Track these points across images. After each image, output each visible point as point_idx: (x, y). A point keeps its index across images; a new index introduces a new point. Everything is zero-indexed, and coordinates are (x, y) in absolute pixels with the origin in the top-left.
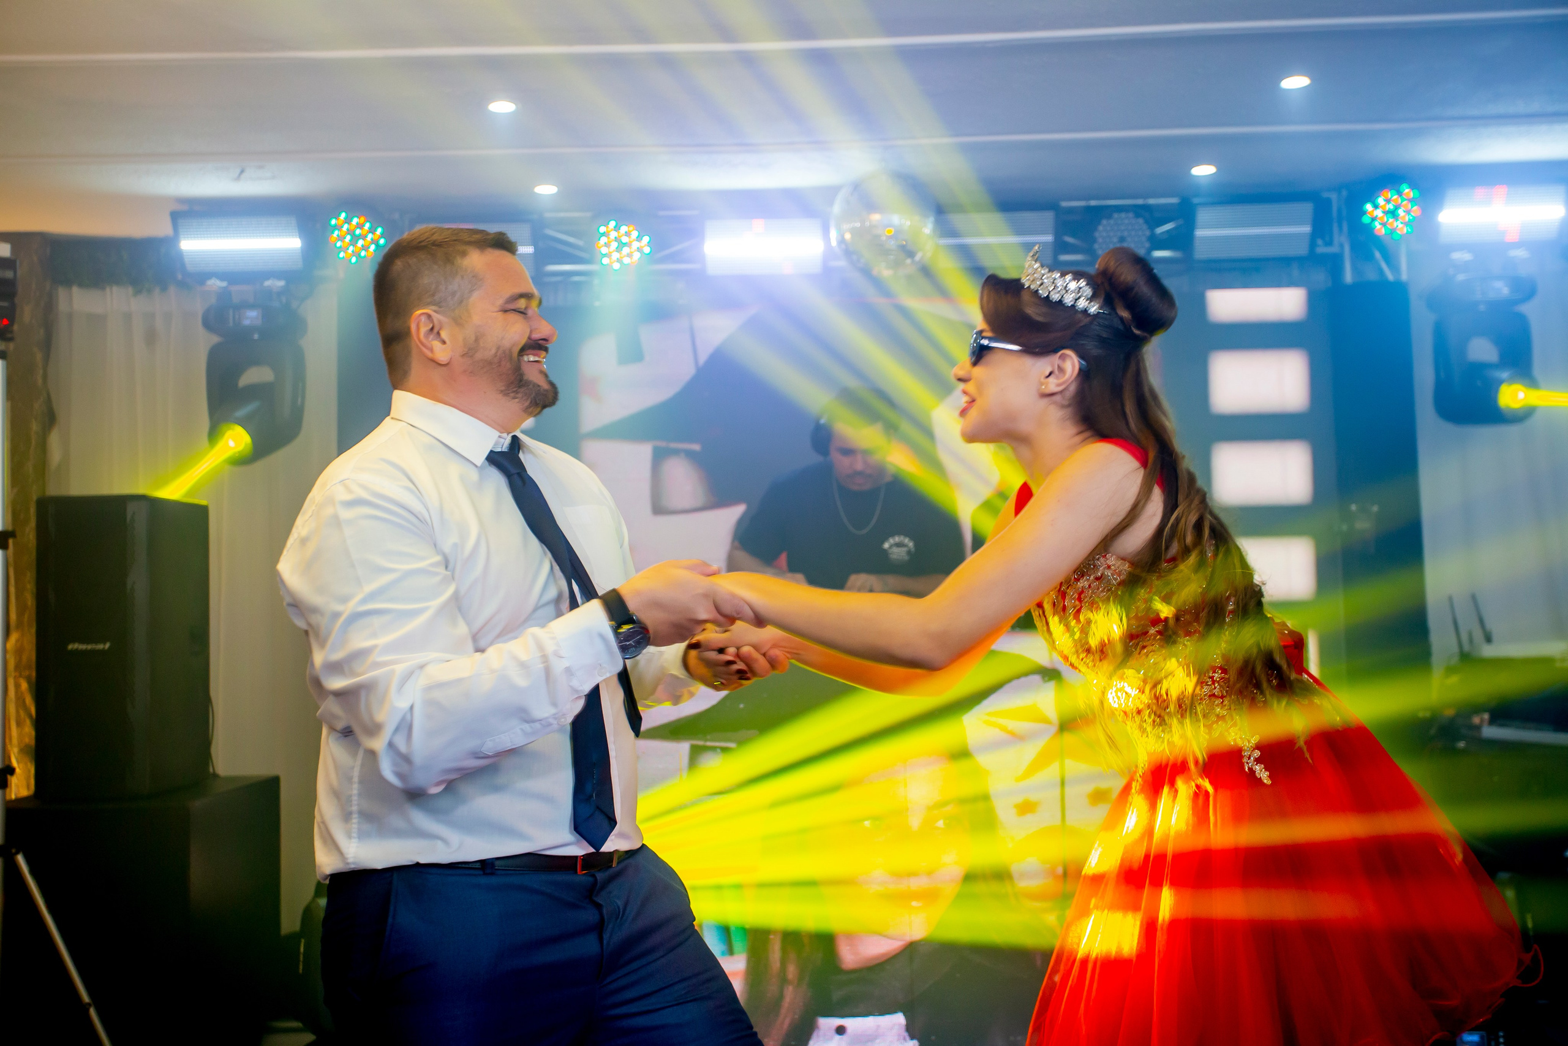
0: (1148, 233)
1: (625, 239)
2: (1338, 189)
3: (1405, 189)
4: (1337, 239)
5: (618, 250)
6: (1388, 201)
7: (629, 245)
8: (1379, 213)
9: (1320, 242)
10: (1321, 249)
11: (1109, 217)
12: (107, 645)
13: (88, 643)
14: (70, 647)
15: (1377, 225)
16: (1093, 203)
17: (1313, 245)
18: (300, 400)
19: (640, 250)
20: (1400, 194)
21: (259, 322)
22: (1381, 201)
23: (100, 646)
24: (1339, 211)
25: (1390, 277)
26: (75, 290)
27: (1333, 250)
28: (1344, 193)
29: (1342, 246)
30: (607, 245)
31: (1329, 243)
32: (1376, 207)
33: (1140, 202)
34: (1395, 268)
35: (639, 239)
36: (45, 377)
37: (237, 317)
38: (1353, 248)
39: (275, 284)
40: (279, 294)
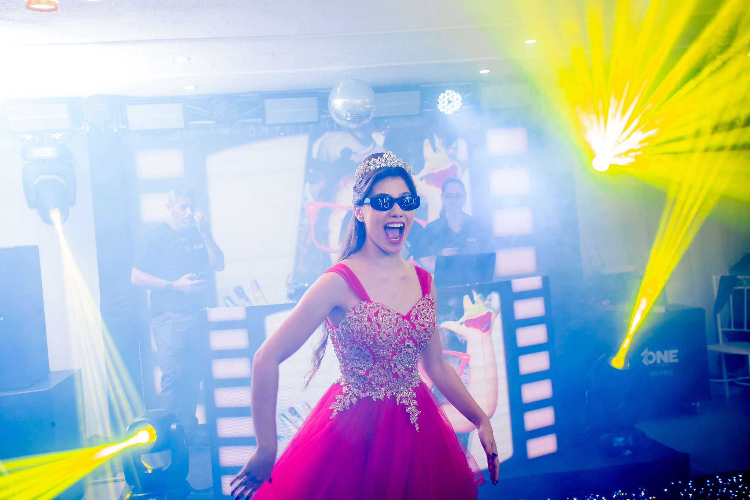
11: (444, 92)
33: (456, 84)
39: (58, 136)
40: (59, 140)
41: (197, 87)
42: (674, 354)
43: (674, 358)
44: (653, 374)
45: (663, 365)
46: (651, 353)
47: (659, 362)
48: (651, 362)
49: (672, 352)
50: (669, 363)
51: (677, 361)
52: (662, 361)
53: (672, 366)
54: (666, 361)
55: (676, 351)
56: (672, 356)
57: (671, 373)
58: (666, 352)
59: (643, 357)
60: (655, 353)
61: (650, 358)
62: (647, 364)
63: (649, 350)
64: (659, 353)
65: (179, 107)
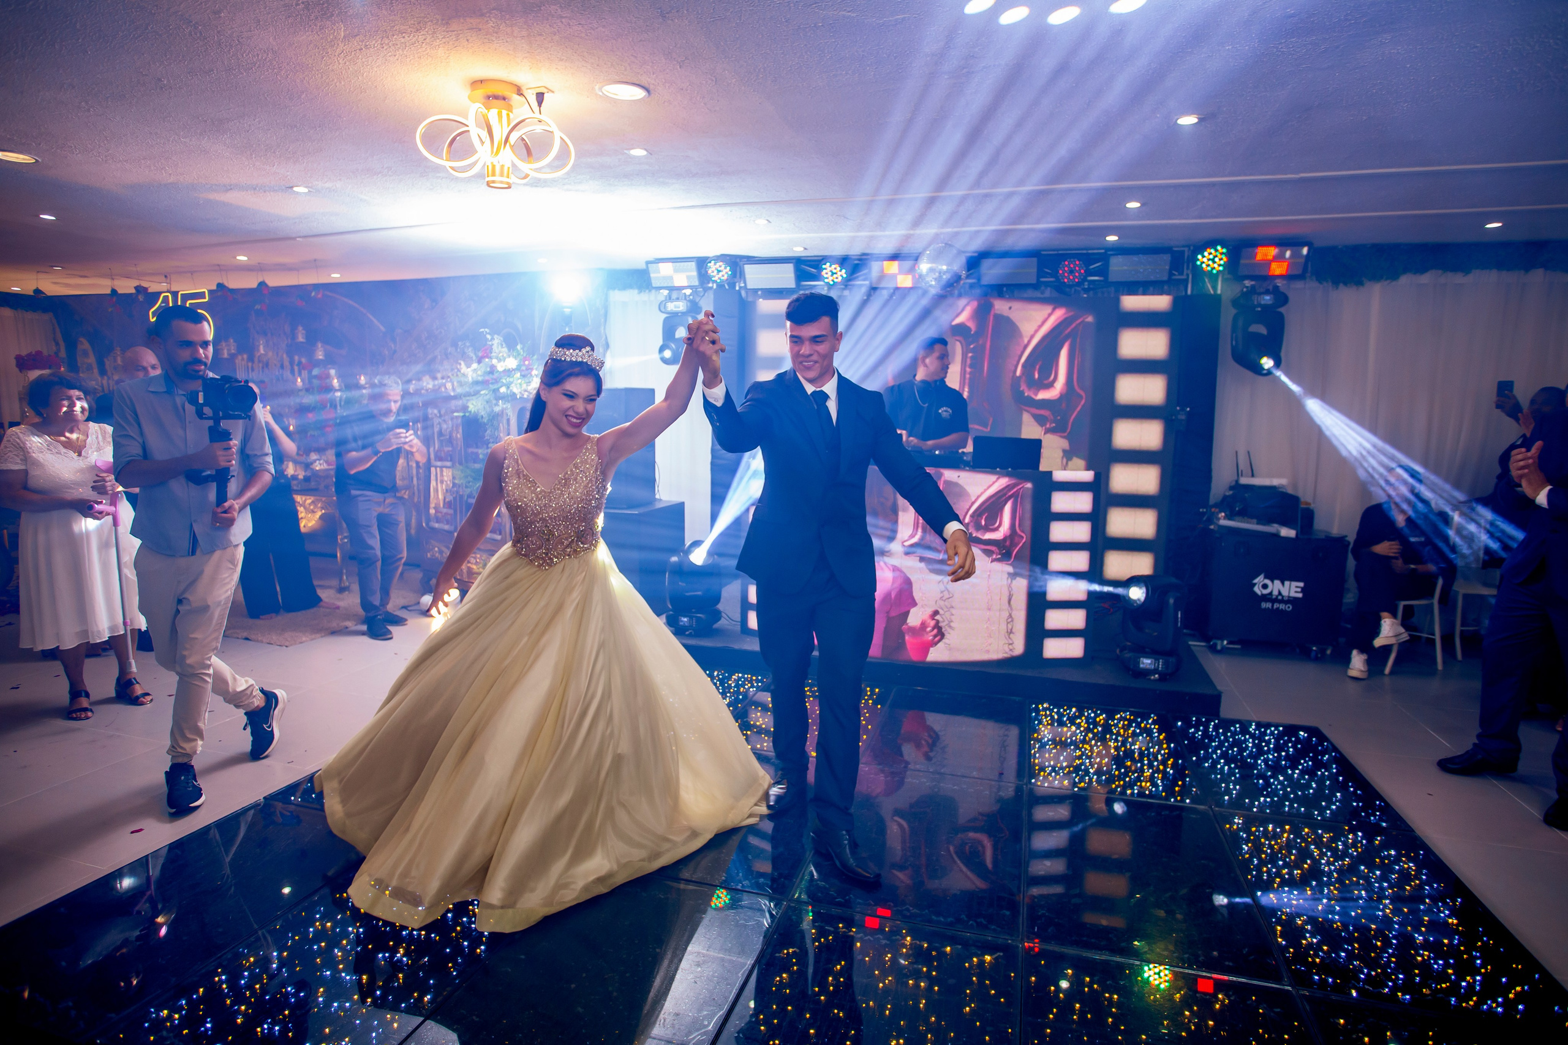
0: (1085, 268)
1: (834, 271)
2: (1188, 246)
3: (1219, 248)
4: (1185, 271)
5: (832, 275)
6: (1210, 254)
7: (836, 273)
8: (1205, 260)
9: (1175, 273)
10: (1175, 277)
11: (1067, 260)
15: (1204, 266)
16: (1061, 252)
17: (1171, 274)
19: (841, 276)
20: (1216, 250)
21: (681, 308)
22: (1206, 254)
24: (1189, 257)
25: (1212, 292)
27: (1184, 277)
28: (1192, 248)
29: (1188, 275)
30: (827, 273)
31: (1181, 273)
32: (1204, 257)
33: (1084, 252)
34: (1215, 288)
35: (840, 271)
36: (605, 329)
37: (672, 306)
38: (1194, 276)
39: (688, 292)
40: (690, 295)
41: (805, 249)
42: (1297, 587)
43: (1296, 592)
44: (1264, 605)
45: (1280, 597)
46: (1267, 582)
47: (1275, 593)
48: (1265, 592)
49: (1294, 584)
50: (1289, 597)
51: (1300, 595)
52: (1280, 593)
53: (1292, 601)
54: (1285, 593)
55: (1301, 584)
56: (1293, 589)
57: (1289, 607)
58: (1287, 583)
59: (1255, 584)
60: (1273, 582)
61: (1265, 586)
62: (1259, 593)
63: (1265, 577)
64: (1277, 583)
65: (790, 267)
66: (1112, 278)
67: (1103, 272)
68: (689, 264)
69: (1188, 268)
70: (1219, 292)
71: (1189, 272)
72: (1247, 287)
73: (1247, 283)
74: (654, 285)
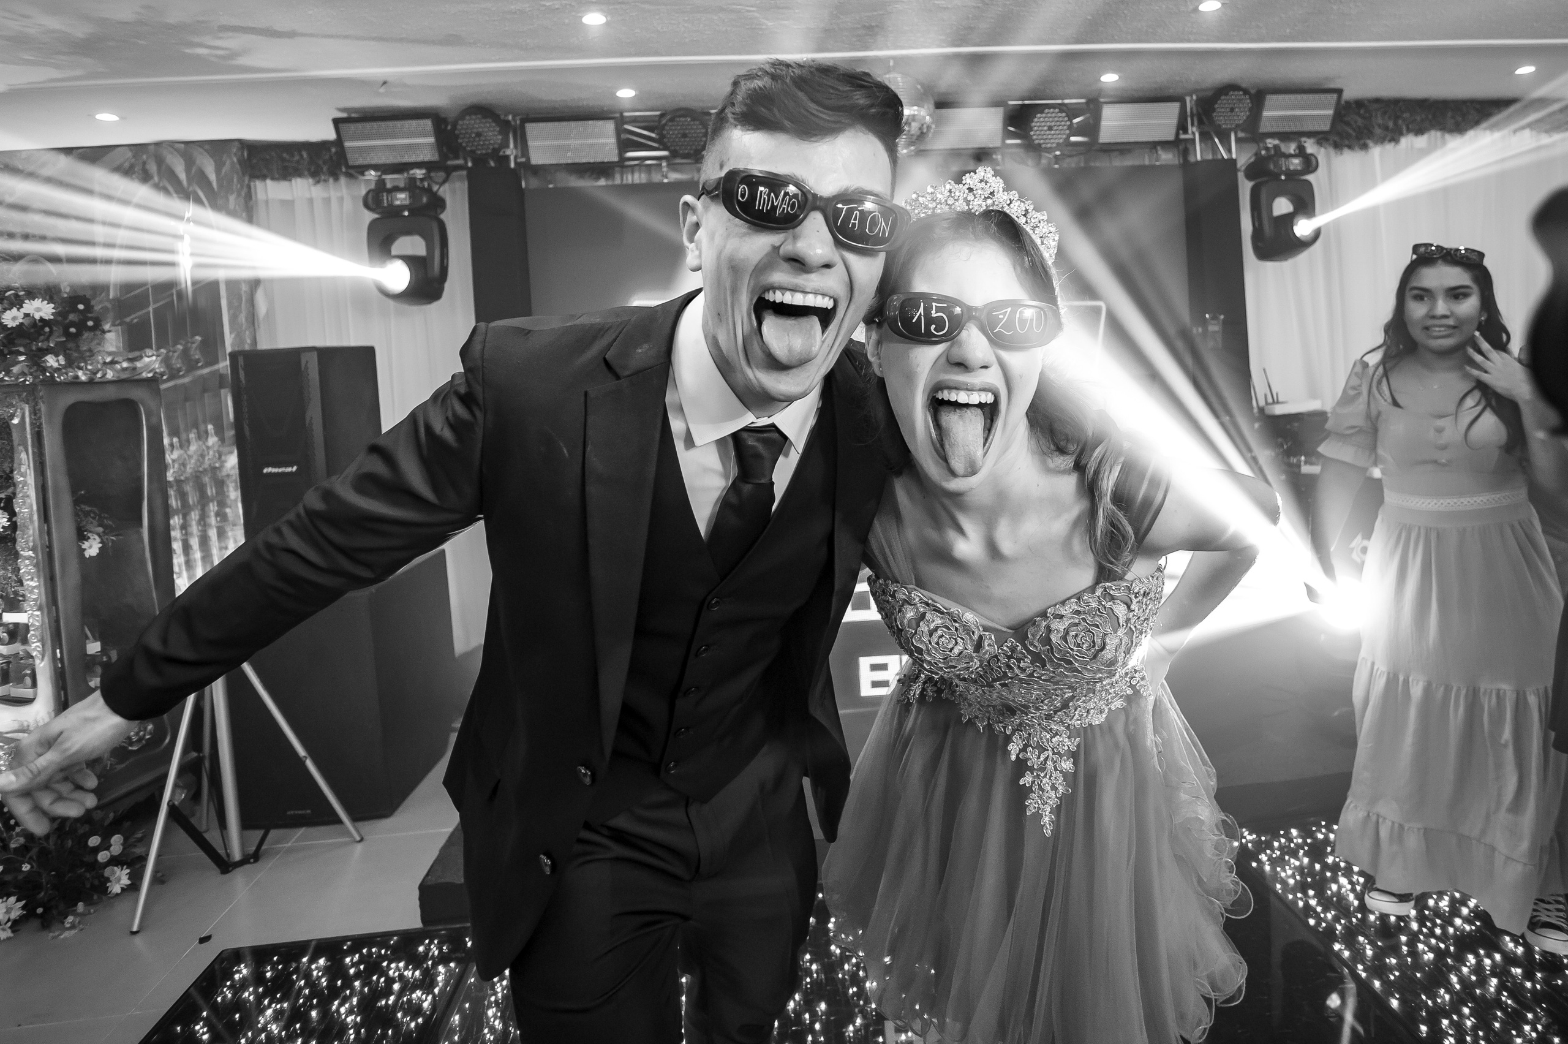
0: (1068, 123)
2: (1190, 94)
4: (1189, 128)
9: (1181, 132)
10: (1182, 136)
11: (1042, 112)
12: (295, 468)
13: (279, 467)
14: (265, 471)
16: (1027, 102)
17: (1177, 134)
18: (445, 261)
21: (407, 202)
23: (289, 470)
24: (1191, 109)
25: (1225, 157)
26: (269, 182)
27: (1189, 136)
28: (1194, 97)
29: (1193, 133)
31: (1186, 131)
33: (1059, 101)
34: (1229, 151)
37: (390, 199)
38: (1201, 134)
39: (419, 173)
40: (422, 180)
65: (609, 127)
66: (1105, 137)
67: (1092, 128)
68: (422, 122)
69: (1192, 125)
70: (1234, 156)
71: (1194, 129)
72: (1267, 149)
73: (1271, 142)
74: (351, 163)
